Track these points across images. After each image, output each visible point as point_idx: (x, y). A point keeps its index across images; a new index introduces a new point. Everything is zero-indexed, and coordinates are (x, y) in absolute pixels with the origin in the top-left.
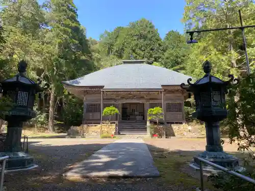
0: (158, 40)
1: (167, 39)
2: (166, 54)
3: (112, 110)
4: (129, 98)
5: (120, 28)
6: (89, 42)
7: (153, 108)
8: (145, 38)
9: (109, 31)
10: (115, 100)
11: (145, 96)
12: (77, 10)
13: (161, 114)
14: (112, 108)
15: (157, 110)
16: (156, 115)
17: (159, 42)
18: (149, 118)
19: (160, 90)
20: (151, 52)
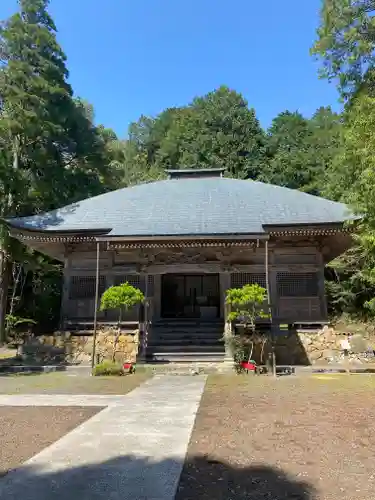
0: (256, 132)
1: (275, 129)
2: (274, 163)
3: (124, 295)
4: (178, 261)
5: (172, 111)
6: (98, 134)
7: (239, 286)
8: (226, 127)
9: (149, 117)
10: (138, 266)
11: (219, 255)
12: (65, 59)
13: (263, 304)
14: (125, 288)
15: (250, 293)
16: (248, 307)
17: (258, 136)
18: (230, 316)
19: (258, 237)
20: (241, 158)
